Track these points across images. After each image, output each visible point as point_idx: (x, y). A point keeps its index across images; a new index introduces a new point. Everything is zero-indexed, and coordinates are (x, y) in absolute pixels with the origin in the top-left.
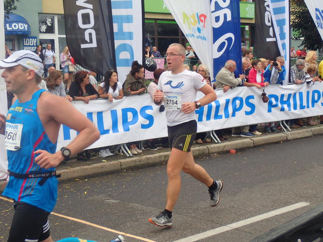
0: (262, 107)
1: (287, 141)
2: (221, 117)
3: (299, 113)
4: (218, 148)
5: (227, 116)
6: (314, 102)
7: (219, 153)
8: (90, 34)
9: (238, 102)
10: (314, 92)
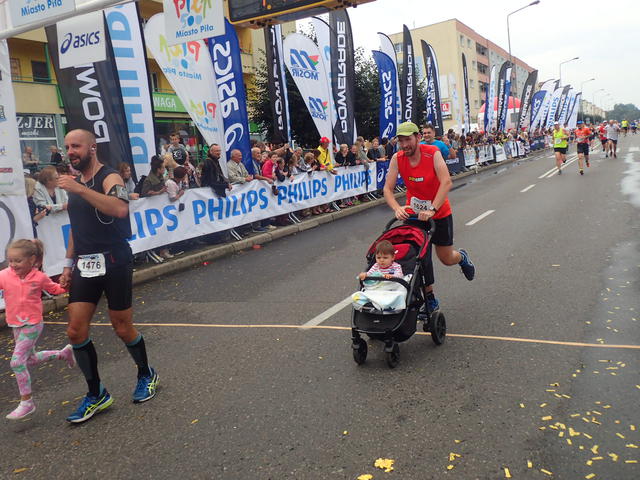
0: (273, 201)
1: (299, 232)
2: (239, 213)
3: (304, 204)
4: (242, 244)
5: (245, 212)
6: (315, 191)
7: (243, 250)
8: (101, 127)
9: (252, 196)
10: (315, 181)
